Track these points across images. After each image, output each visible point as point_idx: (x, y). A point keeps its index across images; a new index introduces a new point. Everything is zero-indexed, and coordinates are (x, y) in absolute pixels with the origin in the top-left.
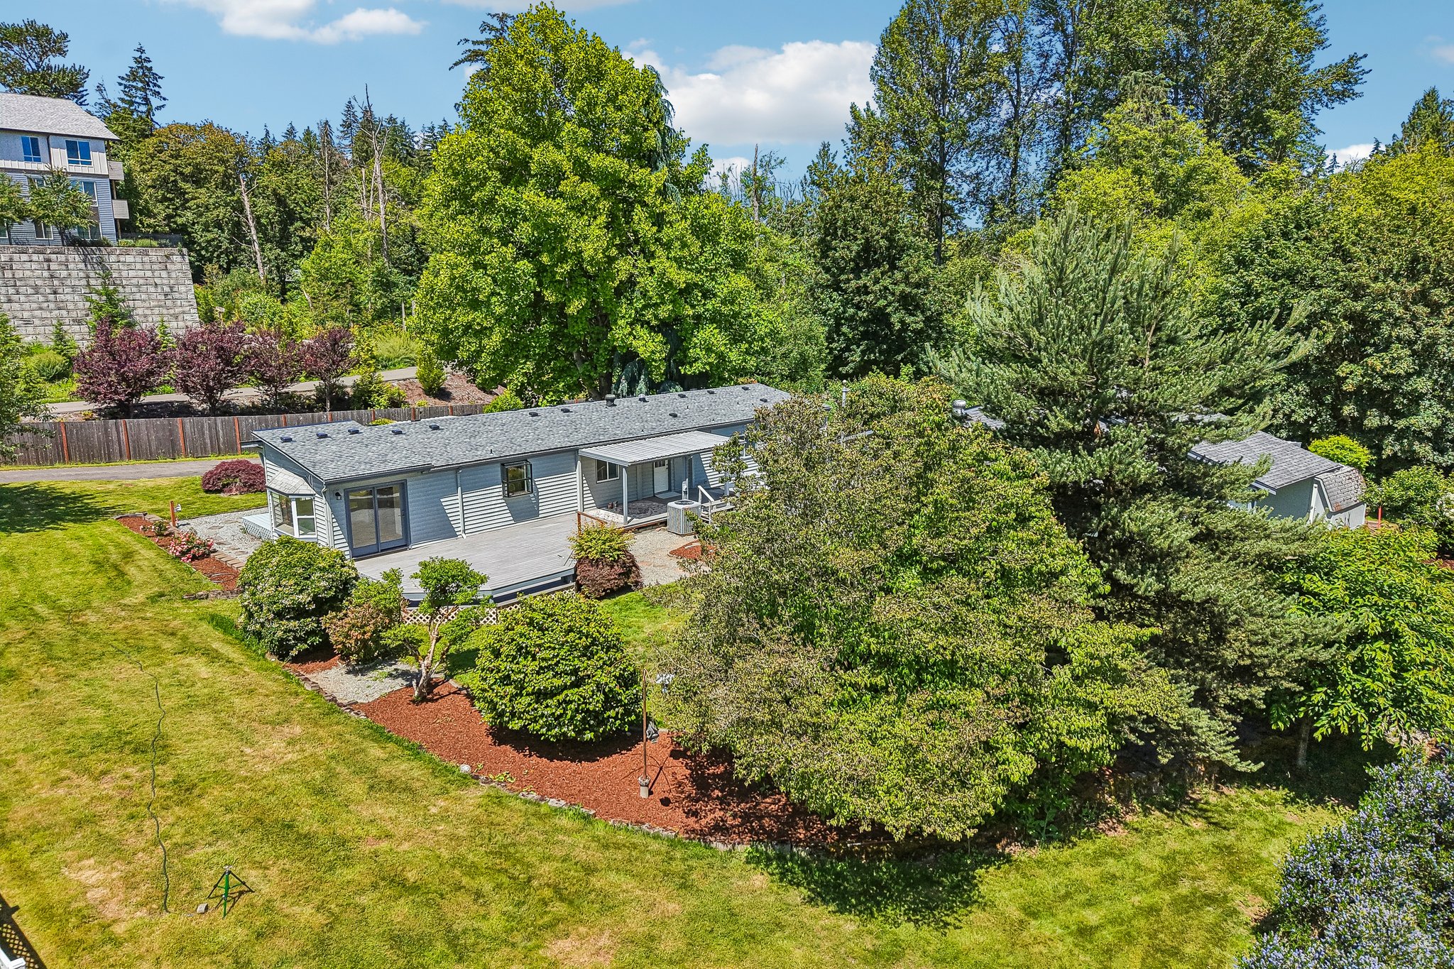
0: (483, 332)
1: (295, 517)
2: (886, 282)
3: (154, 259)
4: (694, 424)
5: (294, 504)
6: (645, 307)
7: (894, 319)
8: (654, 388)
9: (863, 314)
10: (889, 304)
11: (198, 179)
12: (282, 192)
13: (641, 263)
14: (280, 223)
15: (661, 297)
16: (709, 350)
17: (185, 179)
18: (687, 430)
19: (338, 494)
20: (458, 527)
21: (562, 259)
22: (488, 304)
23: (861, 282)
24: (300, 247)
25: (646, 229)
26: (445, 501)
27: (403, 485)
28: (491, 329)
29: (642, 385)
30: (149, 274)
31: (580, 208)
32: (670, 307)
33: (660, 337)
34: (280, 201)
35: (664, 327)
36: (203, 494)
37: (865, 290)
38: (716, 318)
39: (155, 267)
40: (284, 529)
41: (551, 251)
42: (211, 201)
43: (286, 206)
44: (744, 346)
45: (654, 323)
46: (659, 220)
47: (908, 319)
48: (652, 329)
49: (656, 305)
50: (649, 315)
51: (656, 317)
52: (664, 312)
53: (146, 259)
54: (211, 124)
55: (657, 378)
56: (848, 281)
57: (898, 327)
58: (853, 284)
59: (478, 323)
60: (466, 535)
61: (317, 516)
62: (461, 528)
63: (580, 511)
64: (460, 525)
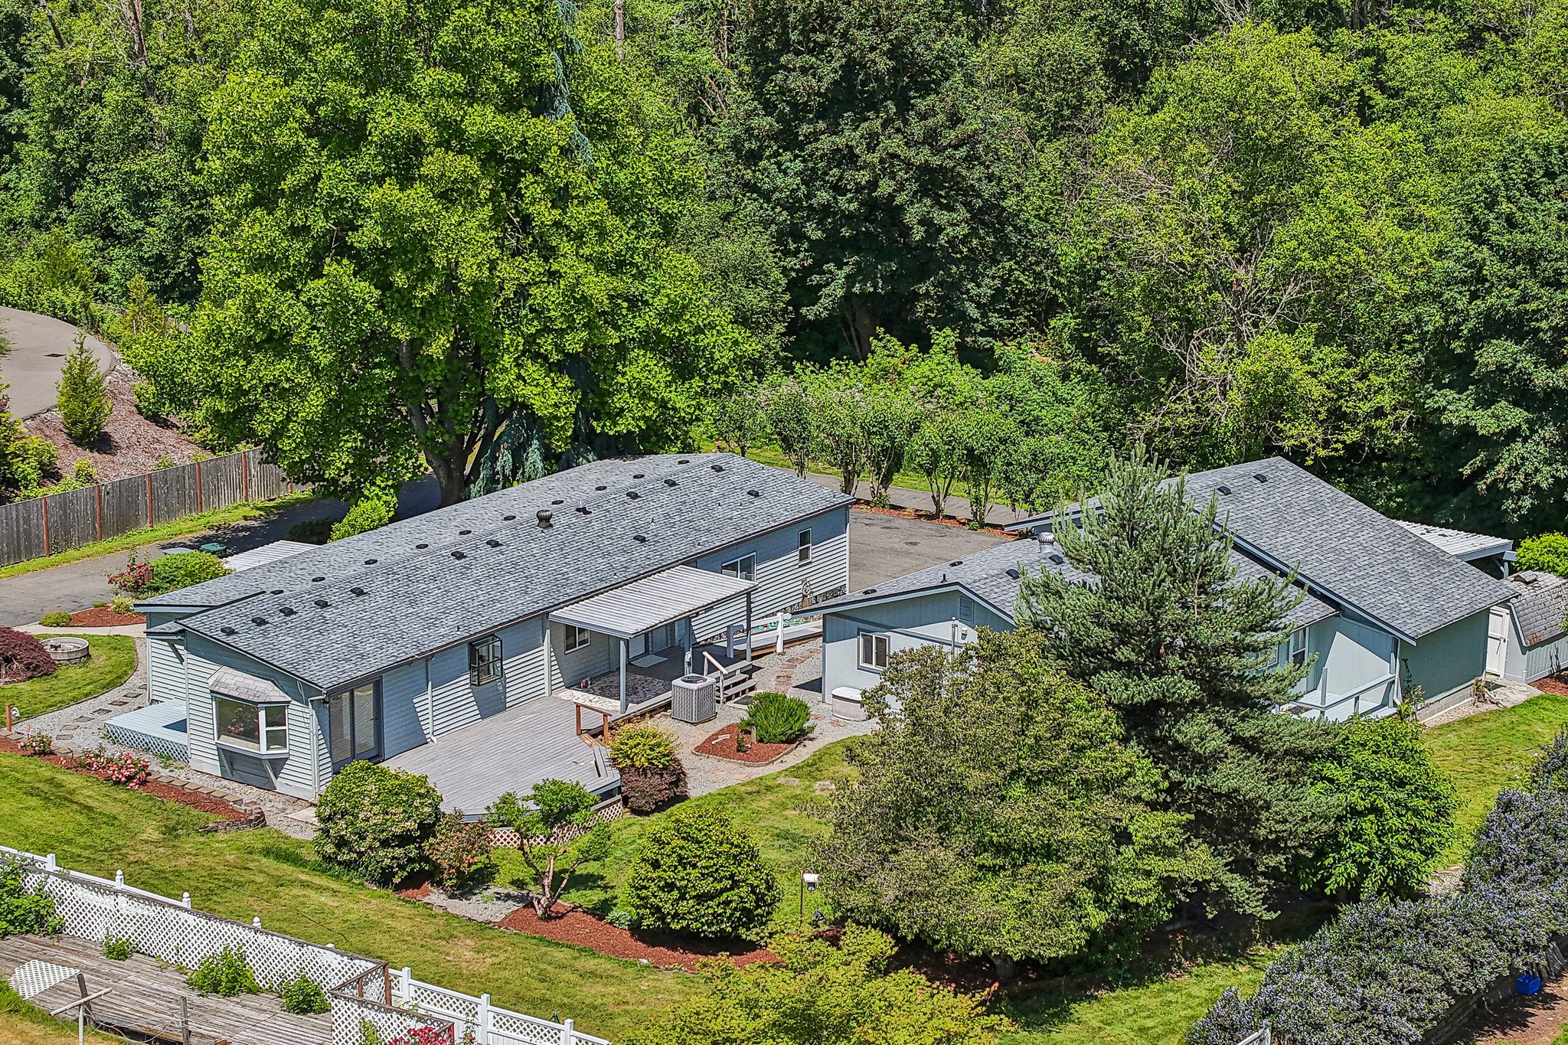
1: (263, 729)
2: (894, 143)
4: (673, 554)
5: (262, 714)
6: (541, 333)
7: (912, 215)
9: (848, 204)
10: (901, 188)
13: (535, 265)
15: (570, 319)
16: (644, 396)
18: (669, 566)
20: (428, 728)
21: (423, 276)
23: (840, 141)
25: (544, 214)
26: (418, 701)
27: (377, 683)
29: (534, 456)
32: (584, 334)
33: (566, 381)
35: (569, 365)
37: (847, 158)
38: (651, 341)
41: (406, 267)
44: (697, 383)
45: (555, 357)
46: (561, 197)
47: (941, 217)
49: (560, 332)
50: (546, 344)
51: (559, 349)
52: (574, 343)
55: (559, 445)
56: (815, 136)
57: (918, 234)
58: (826, 143)
59: (288, 380)
60: (434, 739)
61: (291, 727)
62: (430, 730)
63: (547, 694)
64: (430, 726)
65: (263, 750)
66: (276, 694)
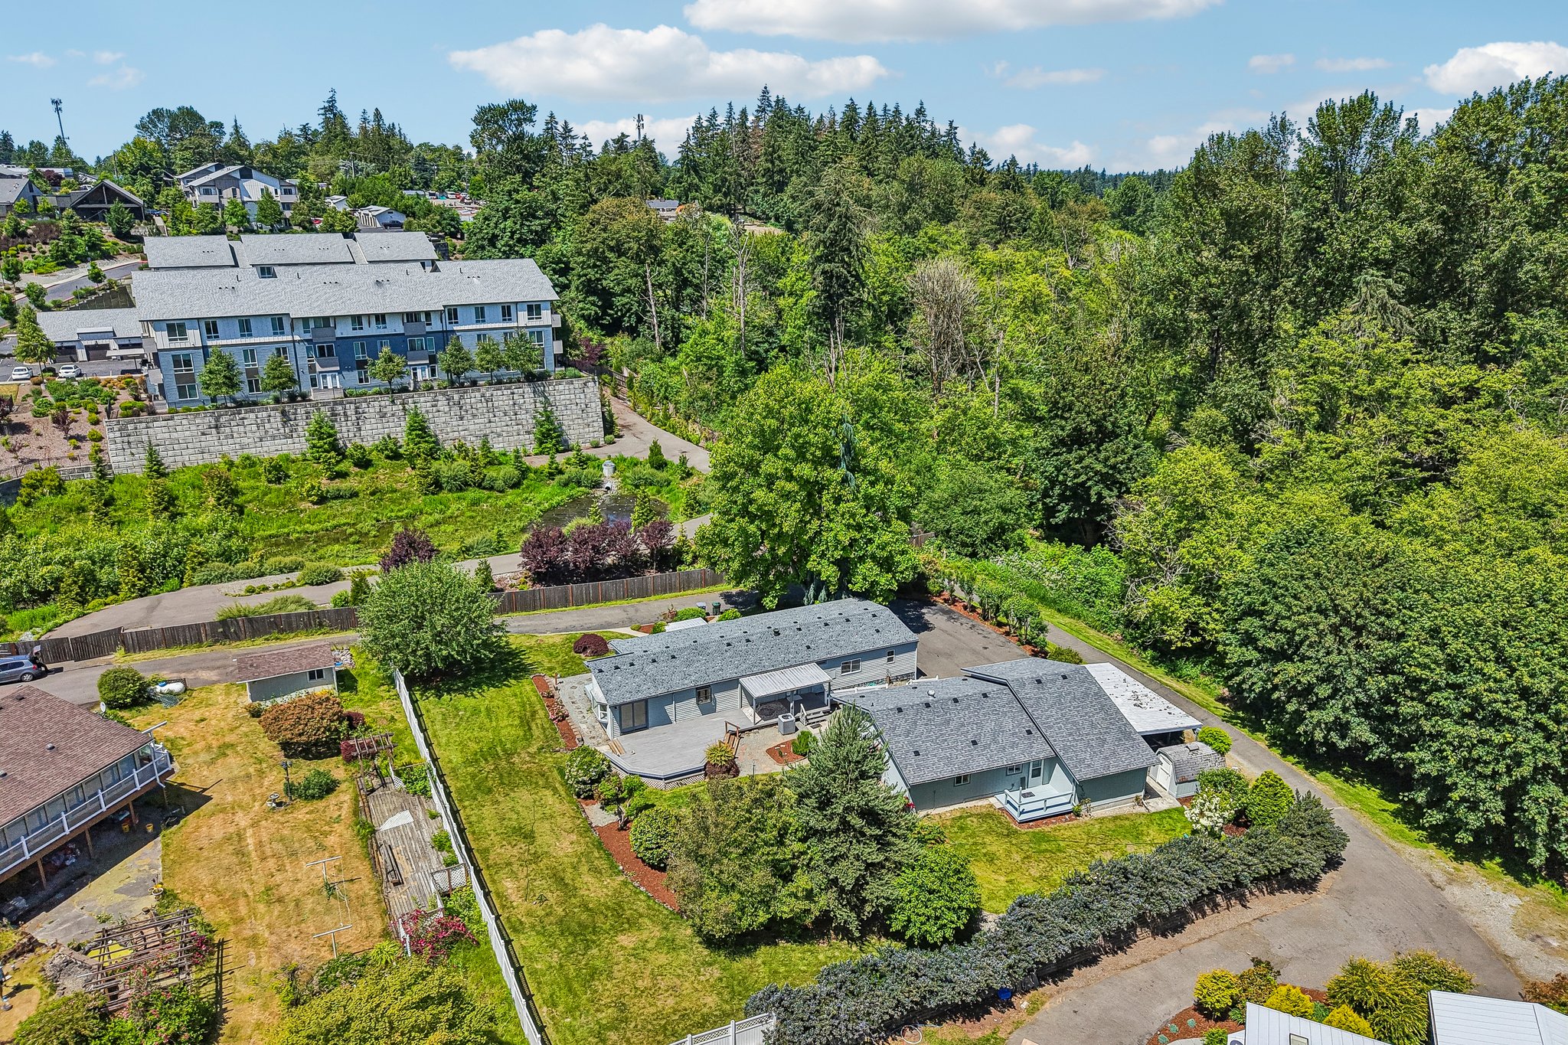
3: (576, 386)
4: (814, 657)
6: (827, 550)
8: (830, 597)
10: (1090, 479)
18: (809, 663)
19: (616, 707)
26: (667, 708)
27: (646, 704)
30: (573, 396)
31: (787, 496)
33: (835, 568)
35: (836, 563)
36: (574, 653)
39: (577, 391)
45: (832, 559)
48: (830, 563)
49: (833, 549)
50: (829, 554)
51: (833, 556)
52: (838, 554)
53: (572, 384)
55: (832, 591)
60: (677, 722)
62: (674, 719)
63: (738, 708)
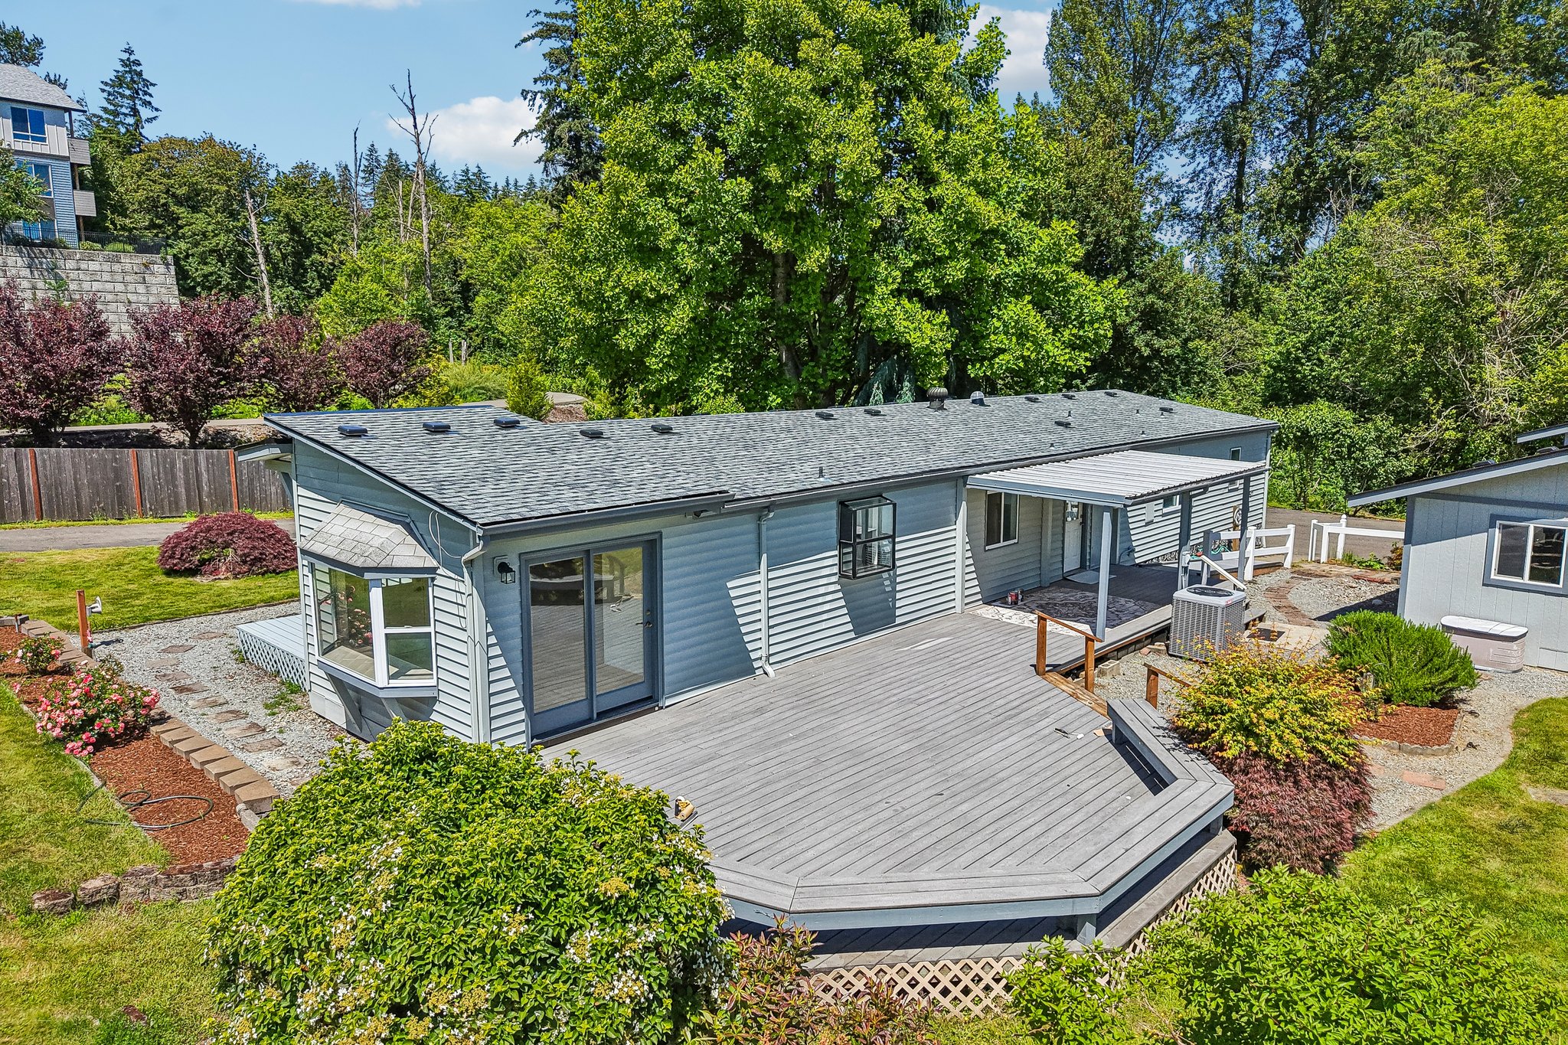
0: (658, 304)
1: (379, 631)
3: (128, 267)
4: (1116, 438)
5: (376, 596)
6: (918, 265)
11: (194, 201)
12: (297, 217)
13: (917, 193)
14: (296, 254)
15: (950, 244)
16: (1021, 336)
17: (179, 202)
18: (1117, 448)
19: (504, 568)
20: (757, 648)
22: (669, 255)
24: (317, 284)
25: (928, 135)
26: (736, 586)
27: (652, 547)
28: (671, 299)
29: (905, 397)
30: (120, 287)
32: (965, 263)
34: (294, 229)
35: (947, 300)
36: (164, 579)
38: (1024, 289)
39: (128, 278)
40: (345, 660)
42: (210, 228)
43: (300, 233)
45: (934, 291)
46: (944, 123)
48: (929, 303)
49: (940, 261)
50: (925, 278)
51: (937, 281)
52: (956, 271)
53: (117, 267)
54: (211, 138)
55: (934, 385)
59: (652, 289)
60: (769, 669)
61: (440, 628)
62: (763, 653)
63: (958, 610)
64: (762, 644)
65: (381, 678)
66: (409, 553)
